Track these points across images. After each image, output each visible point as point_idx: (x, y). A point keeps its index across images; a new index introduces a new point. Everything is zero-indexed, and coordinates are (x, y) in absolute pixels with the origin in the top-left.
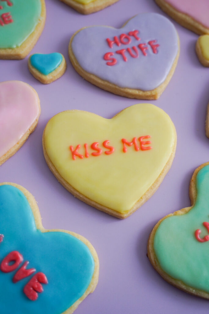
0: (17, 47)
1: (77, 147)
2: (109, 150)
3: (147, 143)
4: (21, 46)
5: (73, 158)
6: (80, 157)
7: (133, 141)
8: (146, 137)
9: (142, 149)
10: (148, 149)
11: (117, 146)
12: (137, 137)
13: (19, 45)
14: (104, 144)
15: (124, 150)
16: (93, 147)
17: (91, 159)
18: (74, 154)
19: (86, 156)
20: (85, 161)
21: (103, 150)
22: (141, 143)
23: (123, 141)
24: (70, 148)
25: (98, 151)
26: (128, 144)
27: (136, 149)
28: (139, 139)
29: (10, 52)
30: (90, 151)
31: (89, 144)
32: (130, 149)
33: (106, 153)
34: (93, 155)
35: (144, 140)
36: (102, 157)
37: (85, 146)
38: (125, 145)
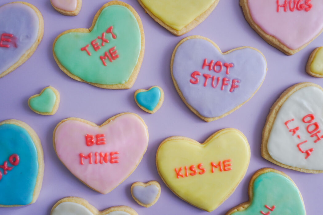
0: (126, 82)
1: (180, 170)
2: (203, 171)
3: (229, 165)
4: (129, 80)
5: (178, 178)
6: (182, 176)
7: (219, 164)
8: (229, 161)
9: (225, 170)
10: (229, 169)
11: (207, 167)
12: (222, 161)
13: (128, 80)
14: (199, 166)
15: (212, 171)
16: (191, 168)
17: (190, 177)
18: (178, 174)
19: (186, 175)
20: (185, 178)
21: (198, 171)
22: (225, 166)
23: (212, 165)
24: (176, 170)
25: (195, 172)
26: (216, 167)
27: (221, 170)
28: (224, 162)
29: (120, 87)
30: (189, 172)
31: (188, 167)
32: (216, 170)
33: (200, 173)
34: (191, 174)
35: (227, 163)
36: (197, 176)
37: (186, 168)
38: (213, 167)
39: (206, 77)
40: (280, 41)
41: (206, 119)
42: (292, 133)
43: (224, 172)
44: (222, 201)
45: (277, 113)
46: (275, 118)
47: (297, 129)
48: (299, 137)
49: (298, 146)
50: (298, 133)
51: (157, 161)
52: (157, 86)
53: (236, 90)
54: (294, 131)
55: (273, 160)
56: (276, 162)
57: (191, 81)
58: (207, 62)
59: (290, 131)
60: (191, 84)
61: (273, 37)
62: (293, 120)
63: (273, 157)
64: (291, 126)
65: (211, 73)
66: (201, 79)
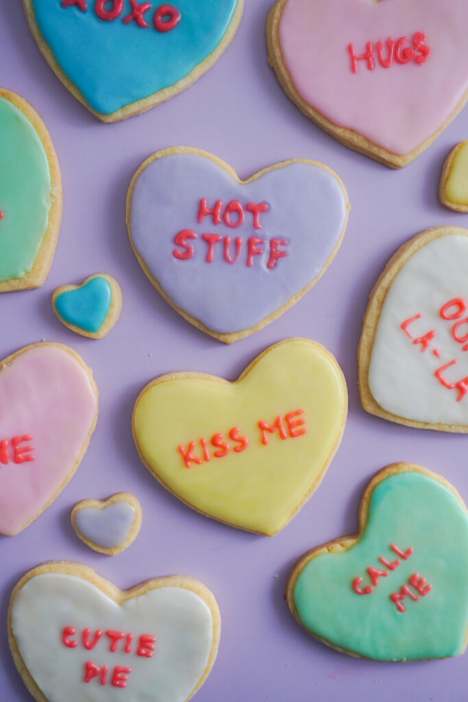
0: (27, 273)
1: (191, 447)
2: (242, 445)
3: (300, 423)
4: (33, 268)
5: (187, 466)
6: (197, 462)
7: (277, 424)
8: (298, 413)
9: (292, 435)
10: (301, 433)
11: (250, 433)
12: (282, 414)
13: (30, 267)
14: (232, 434)
15: (264, 442)
16: (214, 441)
17: (214, 462)
18: (186, 459)
19: (206, 458)
20: (205, 465)
21: (230, 445)
22: (290, 426)
23: (261, 426)
24: (180, 450)
25: (224, 448)
26: (270, 430)
27: (282, 437)
28: (287, 418)
29: (15, 285)
30: (210, 450)
31: (207, 439)
32: (272, 438)
33: (236, 450)
34: (217, 455)
35: (294, 419)
36: (231, 457)
37: (202, 443)
38: (265, 432)
39: (208, 240)
40: (367, 140)
41: (222, 338)
42: (419, 346)
43: (290, 441)
44: (297, 508)
45: (382, 304)
46: (378, 317)
47: (430, 335)
48: (435, 353)
49: (437, 374)
50: (433, 344)
51: (135, 435)
52: (100, 273)
53: (282, 263)
54: (424, 341)
55: (387, 412)
56: (394, 416)
57: (175, 255)
58: (208, 206)
59: (415, 342)
60: (175, 260)
61: (352, 130)
62: (418, 316)
63: (385, 407)
64: (417, 330)
65: (220, 231)
66: (197, 247)
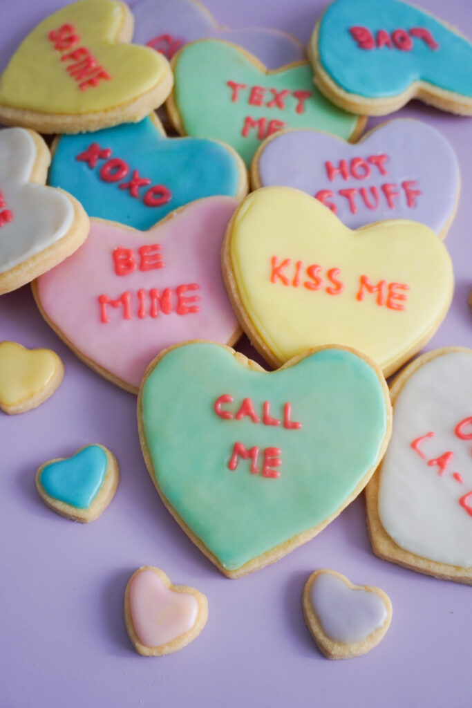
1: (286, 262)
2: (336, 288)
3: (401, 298)
5: (273, 280)
6: (285, 281)
7: (380, 285)
8: (403, 287)
9: (389, 305)
10: (399, 308)
12: (388, 281)
14: (330, 273)
15: (359, 297)
16: (310, 271)
17: (301, 291)
18: (275, 272)
19: (295, 283)
20: (290, 289)
21: (326, 283)
22: (391, 295)
23: (363, 280)
24: (274, 260)
25: (318, 281)
26: (370, 289)
27: (379, 301)
28: (391, 286)
30: (304, 277)
31: (306, 265)
32: (370, 298)
33: (329, 291)
34: (307, 285)
35: (397, 291)
36: (320, 295)
37: (298, 265)
38: (364, 286)
43: (384, 310)
55: (405, 551)
63: (402, 544)
